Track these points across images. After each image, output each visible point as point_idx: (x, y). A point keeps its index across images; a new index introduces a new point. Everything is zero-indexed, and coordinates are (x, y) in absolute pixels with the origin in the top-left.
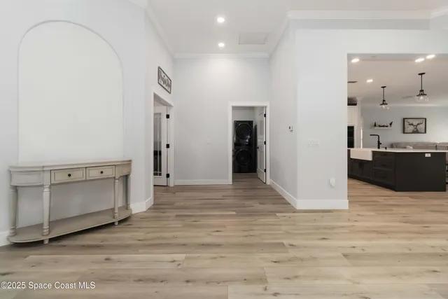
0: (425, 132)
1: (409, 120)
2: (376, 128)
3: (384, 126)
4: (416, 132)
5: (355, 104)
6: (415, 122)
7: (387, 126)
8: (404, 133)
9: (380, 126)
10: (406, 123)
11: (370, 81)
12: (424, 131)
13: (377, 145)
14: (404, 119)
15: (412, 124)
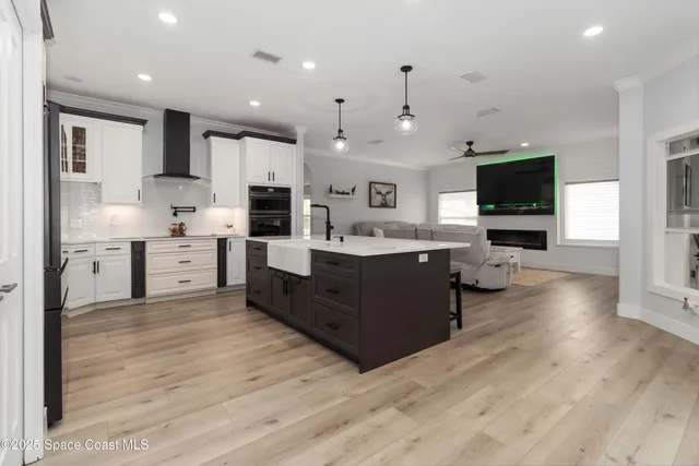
0: (395, 207)
1: (377, 186)
2: (332, 195)
3: (343, 193)
4: (384, 205)
5: (293, 142)
6: (384, 190)
7: (348, 194)
8: (370, 206)
9: (338, 193)
10: (373, 190)
11: (309, 65)
12: (393, 205)
13: (325, 230)
14: (370, 183)
15: (380, 193)
